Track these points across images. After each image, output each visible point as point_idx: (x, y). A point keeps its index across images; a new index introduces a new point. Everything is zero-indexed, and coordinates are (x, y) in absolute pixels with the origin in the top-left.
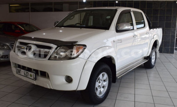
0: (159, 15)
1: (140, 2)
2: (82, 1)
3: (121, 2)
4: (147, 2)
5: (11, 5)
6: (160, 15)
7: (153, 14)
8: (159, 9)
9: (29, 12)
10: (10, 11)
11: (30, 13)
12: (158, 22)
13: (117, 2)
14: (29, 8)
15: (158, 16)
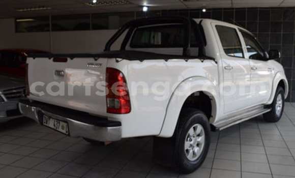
0: (282, 33)
1: (246, 9)
2: (141, 10)
3: (211, 11)
4: (259, 9)
5: (18, 20)
6: (284, 33)
7: (271, 31)
8: (282, 21)
9: (49, 31)
10: (17, 31)
11: (52, 33)
12: (281, 44)
13: (204, 10)
14: (49, 25)
15: (280, 34)
